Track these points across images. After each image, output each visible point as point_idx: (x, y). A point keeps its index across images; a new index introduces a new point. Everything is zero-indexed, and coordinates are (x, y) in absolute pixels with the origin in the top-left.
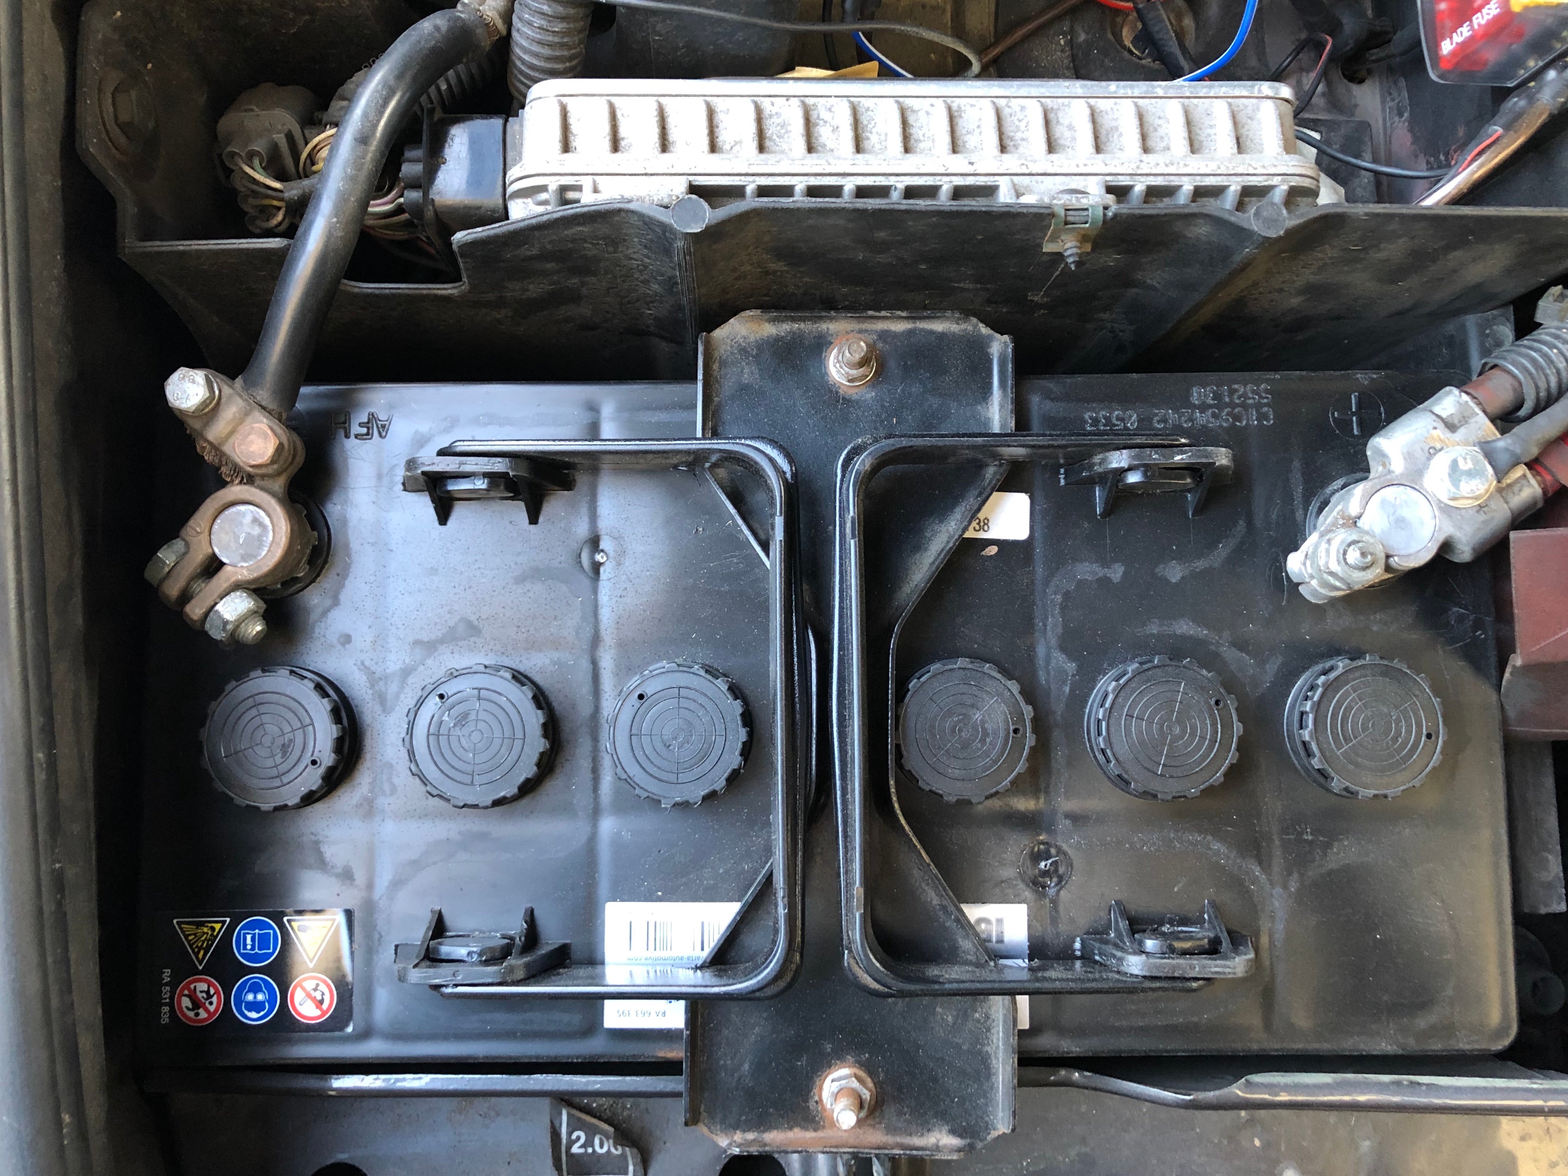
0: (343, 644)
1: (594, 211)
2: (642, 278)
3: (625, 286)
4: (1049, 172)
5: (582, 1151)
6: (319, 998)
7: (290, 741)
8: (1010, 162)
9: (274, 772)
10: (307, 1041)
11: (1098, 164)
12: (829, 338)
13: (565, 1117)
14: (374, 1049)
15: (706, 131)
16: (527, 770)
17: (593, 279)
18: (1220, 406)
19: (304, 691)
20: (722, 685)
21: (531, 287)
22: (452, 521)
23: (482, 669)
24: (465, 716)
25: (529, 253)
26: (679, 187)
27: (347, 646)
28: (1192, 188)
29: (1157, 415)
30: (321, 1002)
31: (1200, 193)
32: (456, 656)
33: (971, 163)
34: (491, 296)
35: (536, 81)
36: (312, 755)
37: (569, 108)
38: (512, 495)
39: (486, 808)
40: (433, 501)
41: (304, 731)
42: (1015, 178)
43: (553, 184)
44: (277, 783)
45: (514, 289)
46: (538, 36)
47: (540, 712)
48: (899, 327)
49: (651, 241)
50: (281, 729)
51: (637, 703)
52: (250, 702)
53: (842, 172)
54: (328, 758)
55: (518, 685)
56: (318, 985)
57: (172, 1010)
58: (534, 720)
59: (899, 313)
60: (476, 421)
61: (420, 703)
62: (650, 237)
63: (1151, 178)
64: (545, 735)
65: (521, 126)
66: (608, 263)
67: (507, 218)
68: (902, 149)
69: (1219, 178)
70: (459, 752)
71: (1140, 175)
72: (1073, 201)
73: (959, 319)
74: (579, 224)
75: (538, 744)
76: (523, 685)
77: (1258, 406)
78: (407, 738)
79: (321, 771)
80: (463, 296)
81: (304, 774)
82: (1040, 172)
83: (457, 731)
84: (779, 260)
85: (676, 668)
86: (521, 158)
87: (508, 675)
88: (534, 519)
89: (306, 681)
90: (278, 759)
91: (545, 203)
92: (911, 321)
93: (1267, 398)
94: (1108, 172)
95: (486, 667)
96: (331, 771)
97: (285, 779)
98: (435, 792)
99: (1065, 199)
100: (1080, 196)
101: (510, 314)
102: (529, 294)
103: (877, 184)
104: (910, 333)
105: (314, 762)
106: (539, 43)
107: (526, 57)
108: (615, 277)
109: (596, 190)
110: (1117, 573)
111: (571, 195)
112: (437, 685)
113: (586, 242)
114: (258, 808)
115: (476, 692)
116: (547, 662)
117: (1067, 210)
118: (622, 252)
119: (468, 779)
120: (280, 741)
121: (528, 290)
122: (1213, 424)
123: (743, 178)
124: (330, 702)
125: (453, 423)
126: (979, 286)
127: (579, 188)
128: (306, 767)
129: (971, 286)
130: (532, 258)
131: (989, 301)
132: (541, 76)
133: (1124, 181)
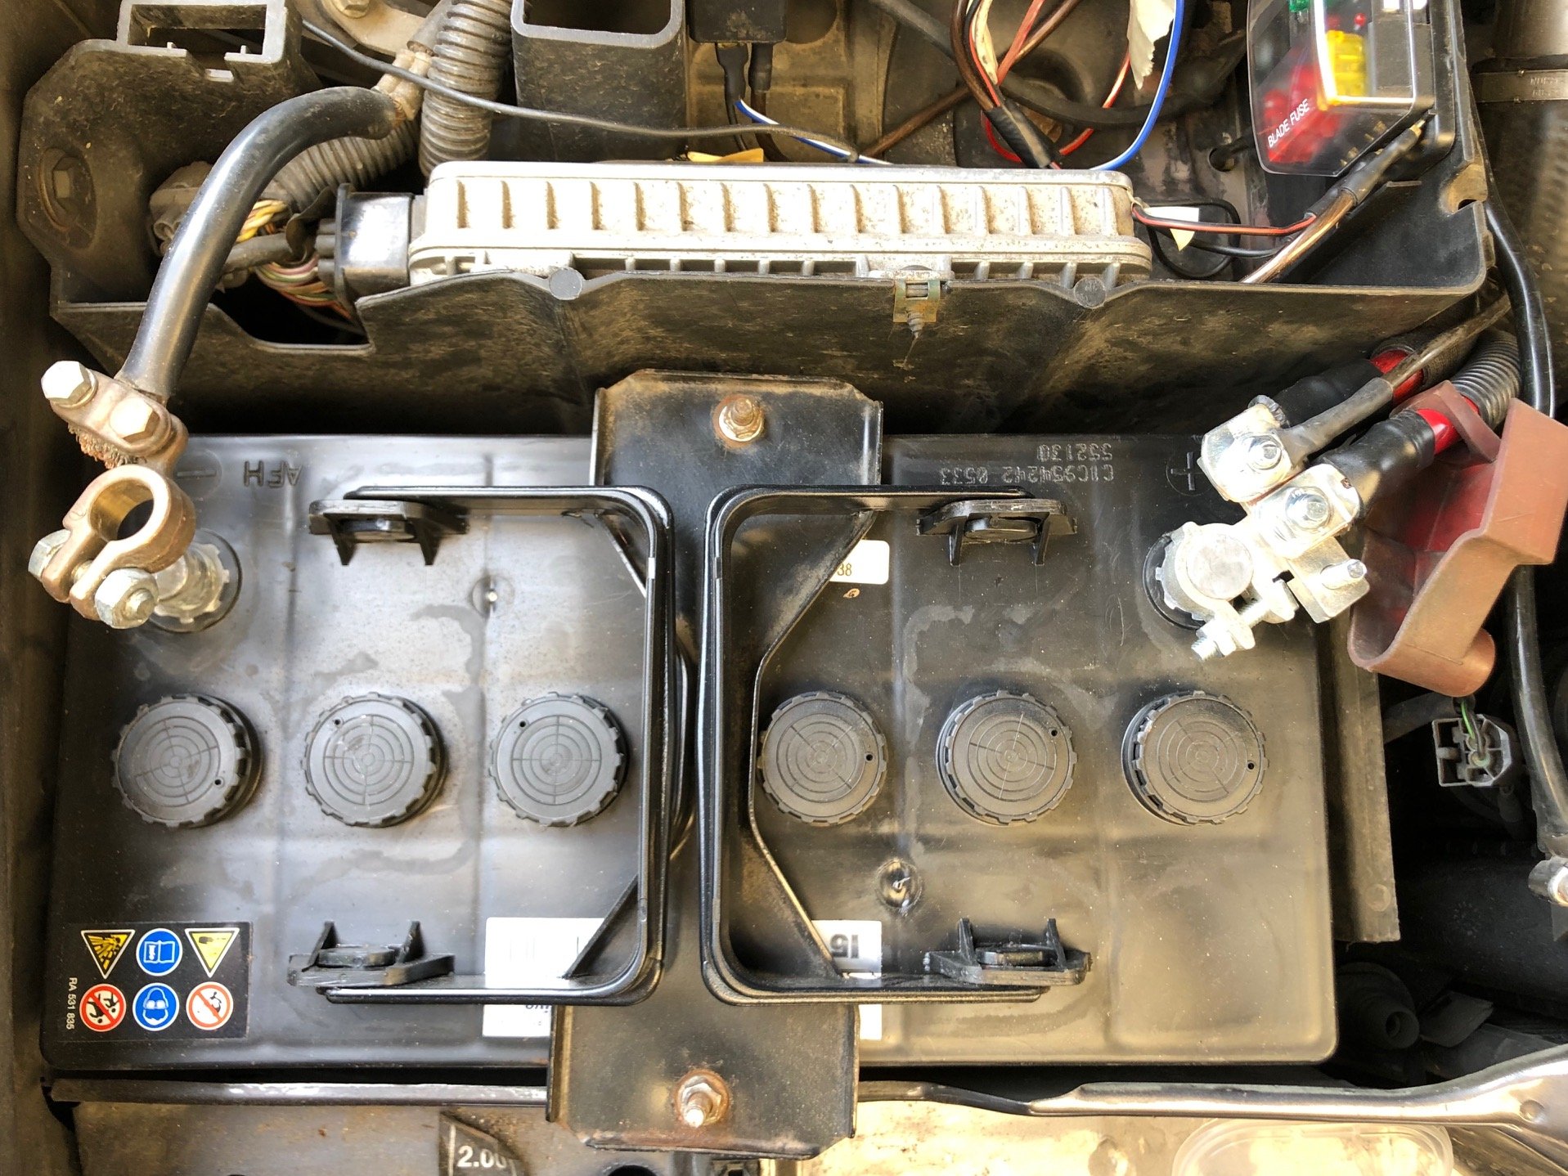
0: (250, 675)
1: (481, 280)
2: (533, 342)
3: (520, 348)
4: (900, 250)
5: (469, 1165)
6: (216, 1006)
7: (197, 762)
8: (866, 242)
9: (181, 791)
10: (203, 1047)
11: (946, 244)
12: (717, 398)
13: (453, 1133)
14: (267, 1054)
15: (590, 210)
16: (415, 791)
17: (489, 343)
18: (1065, 464)
19: (210, 717)
20: (598, 713)
21: (433, 348)
22: (354, 563)
23: (375, 697)
24: (359, 740)
25: (426, 317)
26: (563, 260)
27: (254, 677)
28: (1032, 265)
29: (1006, 471)
30: (218, 1010)
31: (1038, 269)
32: (354, 687)
33: (830, 242)
34: (397, 358)
35: (441, 161)
36: (217, 775)
37: (467, 188)
38: (411, 537)
39: (376, 826)
40: (336, 542)
41: (210, 754)
42: (870, 256)
43: (449, 256)
44: (182, 800)
45: (417, 351)
46: (445, 122)
47: (428, 737)
48: (781, 390)
49: (534, 307)
50: (189, 752)
51: (519, 730)
52: (160, 726)
53: (712, 248)
54: (230, 778)
55: (408, 712)
56: (215, 993)
57: (78, 1018)
58: (423, 746)
59: (781, 377)
60: (379, 470)
61: (318, 727)
62: (533, 304)
63: (995, 256)
64: (433, 759)
65: (426, 203)
66: (500, 327)
67: (408, 284)
68: (768, 229)
69: (1056, 257)
70: (354, 775)
71: (985, 253)
72: (915, 277)
73: (836, 385)
74: (467, 292)
75: (424, 766)
76: (413, 712)
77: (1100, 463)
78: (305, 760)
79: (224, 790)
80: (371, 356)
81: (209, 793)
82: (893, 250)
83: (351, 755)
84: (657, 327)
85: (556, 698)
86: (424, 231)
87: (400, 704)
88: (429, 561)
89: (212, 708)
90: (185, 779)
91: (443, 272)
92: (792, 385)
93: (1109, 456)
94: (954, 250)
95: (379, 696)
96: (234, 790)
97: (191, 798)
98: (329, 811)
99: (909, 275)
100: (920, 272)
101: (418, 374)
102: (431, 356)
103: (745, 259)
104: (792, 396)
105: (218, 782)
106: (446, 127)
107: (433, 140)
108: (509, 341)
109: (487, 262)
110: (967, 615)
111: (465, 266)
112: (333, 711)
113: (477, 308)
114: (163, 825)
115: (369, 718)
116: (439, 693)
117: (907, 284)
118: (511, 317)
119: (358, 799)
120: (187, 762)
121: (430, 352)
122: (1058, 479)
123: (622, 252)
124: (234, 726)
125: (358, 471)
126: (845, 353)
127: (471, 260)
128: (210, 787)
129: (838, 354)
130: (427, 322)
131: (859, 368)
132: (447, 158)
133: (969, 259)
